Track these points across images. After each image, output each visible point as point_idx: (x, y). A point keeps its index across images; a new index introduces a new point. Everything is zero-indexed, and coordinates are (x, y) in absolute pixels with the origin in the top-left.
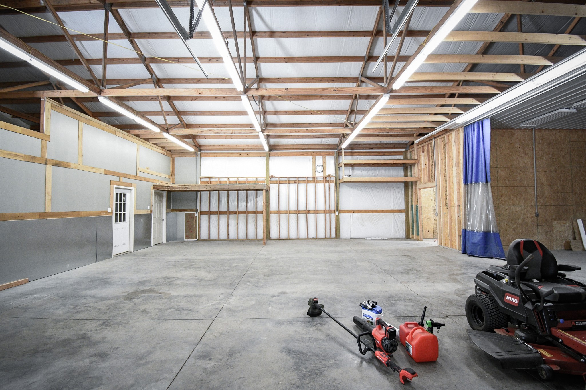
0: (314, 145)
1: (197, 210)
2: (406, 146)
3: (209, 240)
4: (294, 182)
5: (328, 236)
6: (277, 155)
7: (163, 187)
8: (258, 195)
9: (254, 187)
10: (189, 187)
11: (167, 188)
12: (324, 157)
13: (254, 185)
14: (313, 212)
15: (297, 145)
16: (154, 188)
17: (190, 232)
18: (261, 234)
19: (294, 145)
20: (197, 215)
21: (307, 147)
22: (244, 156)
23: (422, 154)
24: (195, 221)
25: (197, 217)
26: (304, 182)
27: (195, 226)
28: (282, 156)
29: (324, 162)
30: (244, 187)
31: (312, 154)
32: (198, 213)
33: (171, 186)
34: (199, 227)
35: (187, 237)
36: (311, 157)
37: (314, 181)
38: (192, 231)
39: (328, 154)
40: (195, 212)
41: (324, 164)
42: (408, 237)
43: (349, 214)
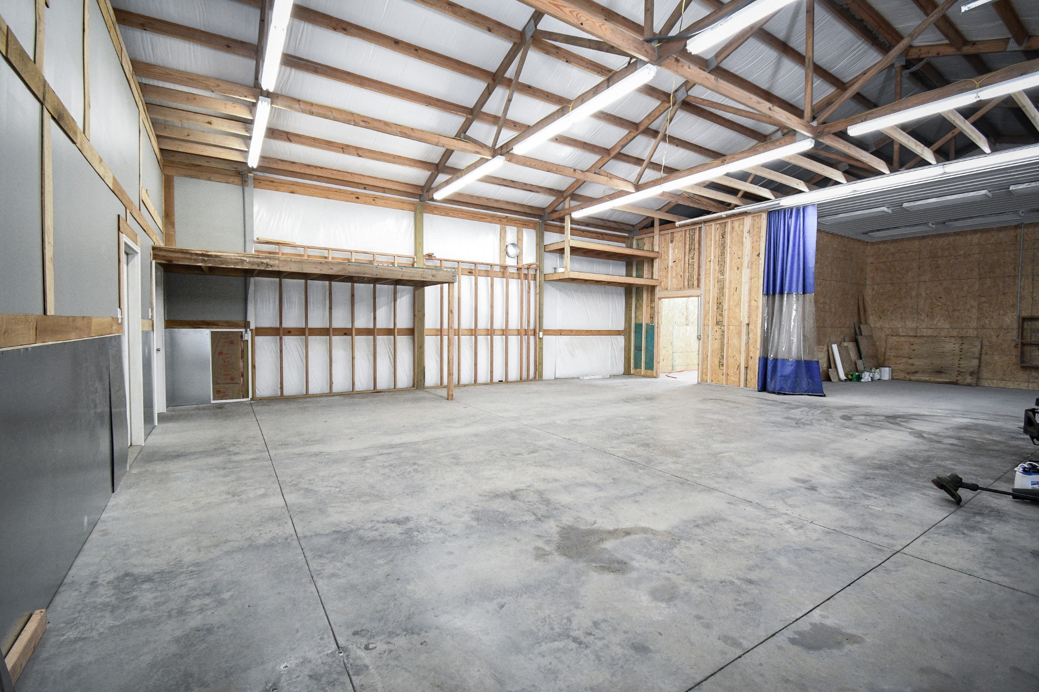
0: (508, 203)
1: (246, 325)
2: (631, 228)
3: (281, 399)
4: (470, 272)
5: (524, 376)
6: (437, 212)
7: (188, 256)
8: (398, 295)
9: (433, 276)
10: (271, 262)
11: (203, 261)
12: (520, 228)
13: (434, 272)
14: (500, 333)
15: (478, 198)
16: (155, 257)
17: (229, 381)
18: (404, 378)
19: (472, 196)
20: (248, 337)
21: (495, 205)
22: (365, 203)
23: (671, 245)
24: (242, 351)
25: (247, 341)
26: (487, 274)
27: (241, 364)
28: (447, 215)
29: (520, 239)
30: (411, 275)
31: (500, 220)
32: (249, 332)
33: (216, 256)
34: (254, 367)
35: (218, 394)
36: (498, 226)
37: (503, 273)
38: (232, 379)
39: (526, 225)
40: (243, 330)
41: (520, 242)
42: (627, 373)
43: (554, 337)
